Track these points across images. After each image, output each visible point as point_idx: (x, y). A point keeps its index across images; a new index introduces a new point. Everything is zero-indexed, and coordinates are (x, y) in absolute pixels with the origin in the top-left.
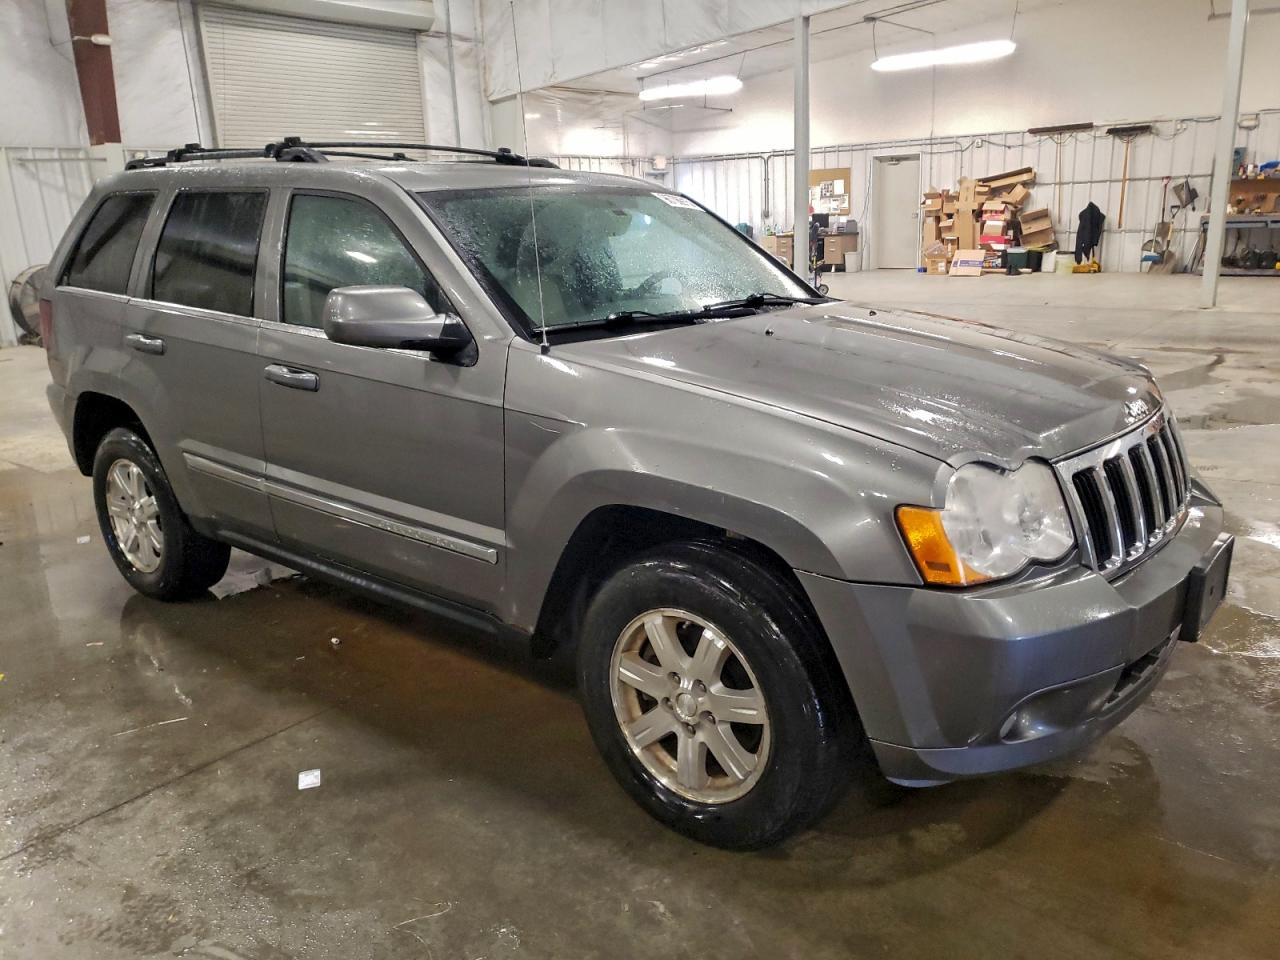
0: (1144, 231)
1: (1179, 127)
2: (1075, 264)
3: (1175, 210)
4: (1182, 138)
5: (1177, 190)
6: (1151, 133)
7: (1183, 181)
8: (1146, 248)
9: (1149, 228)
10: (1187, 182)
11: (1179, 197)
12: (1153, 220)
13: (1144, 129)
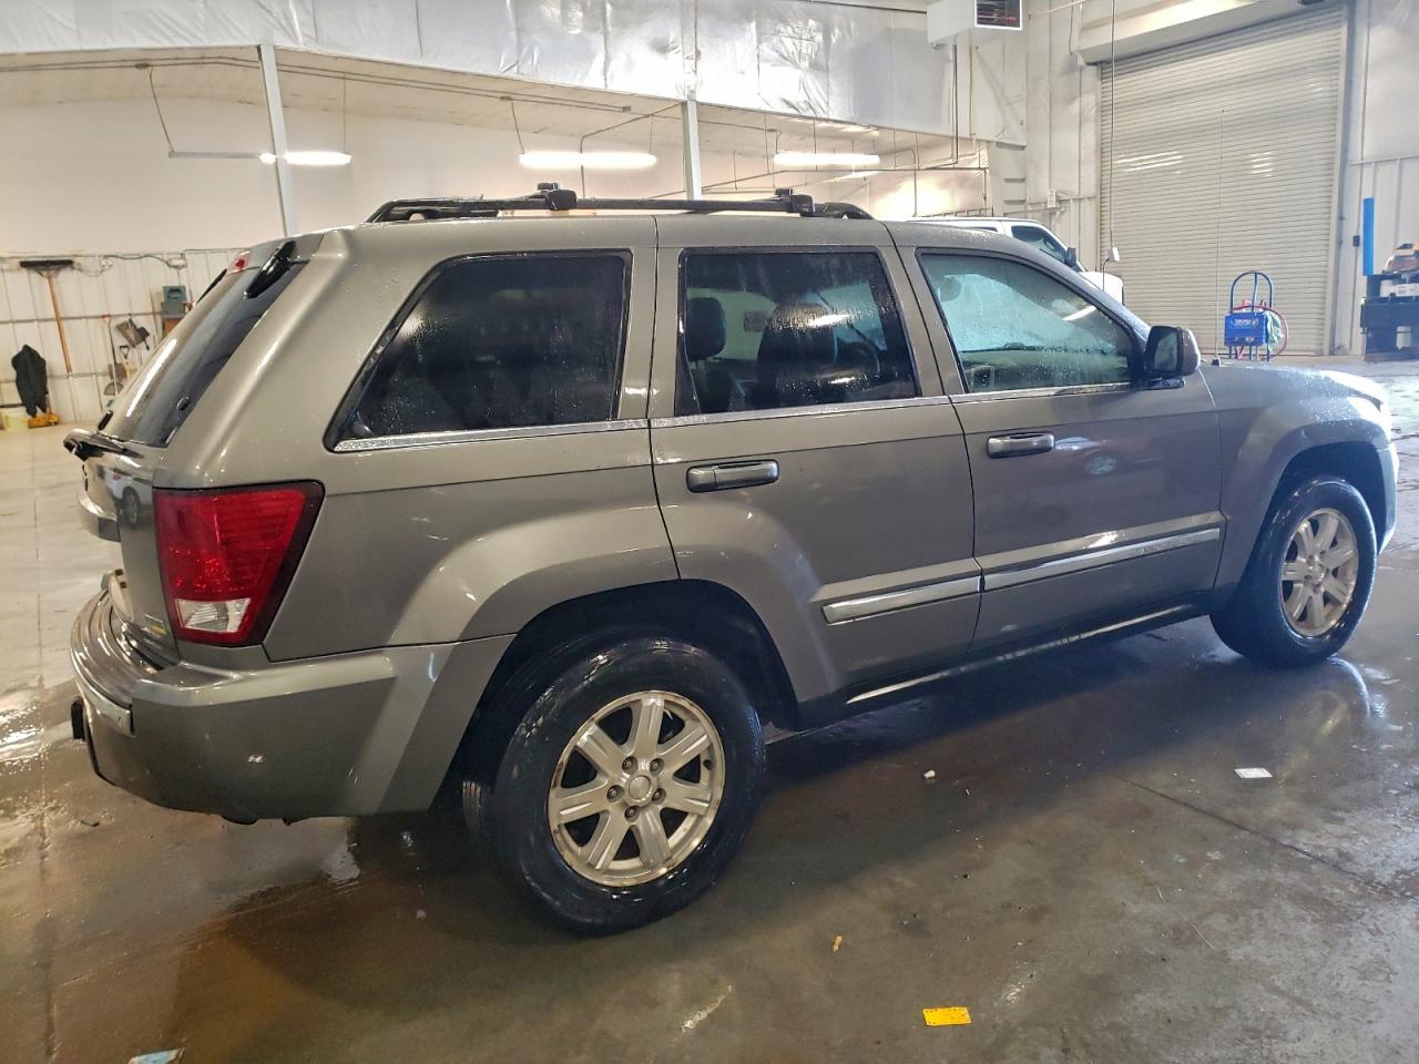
0: (96, 374)
1: (103, 263)
2: (29, 417)
3: (125, 350)
4: (108, 274)
5: (122, 328)
6: (73, 268)
7: (127, 319)
8: (108, 391)
9: (100, 370)
10: (131, 321)
11: (127, 337)
12: (104, 361)
13: (66, 263)
